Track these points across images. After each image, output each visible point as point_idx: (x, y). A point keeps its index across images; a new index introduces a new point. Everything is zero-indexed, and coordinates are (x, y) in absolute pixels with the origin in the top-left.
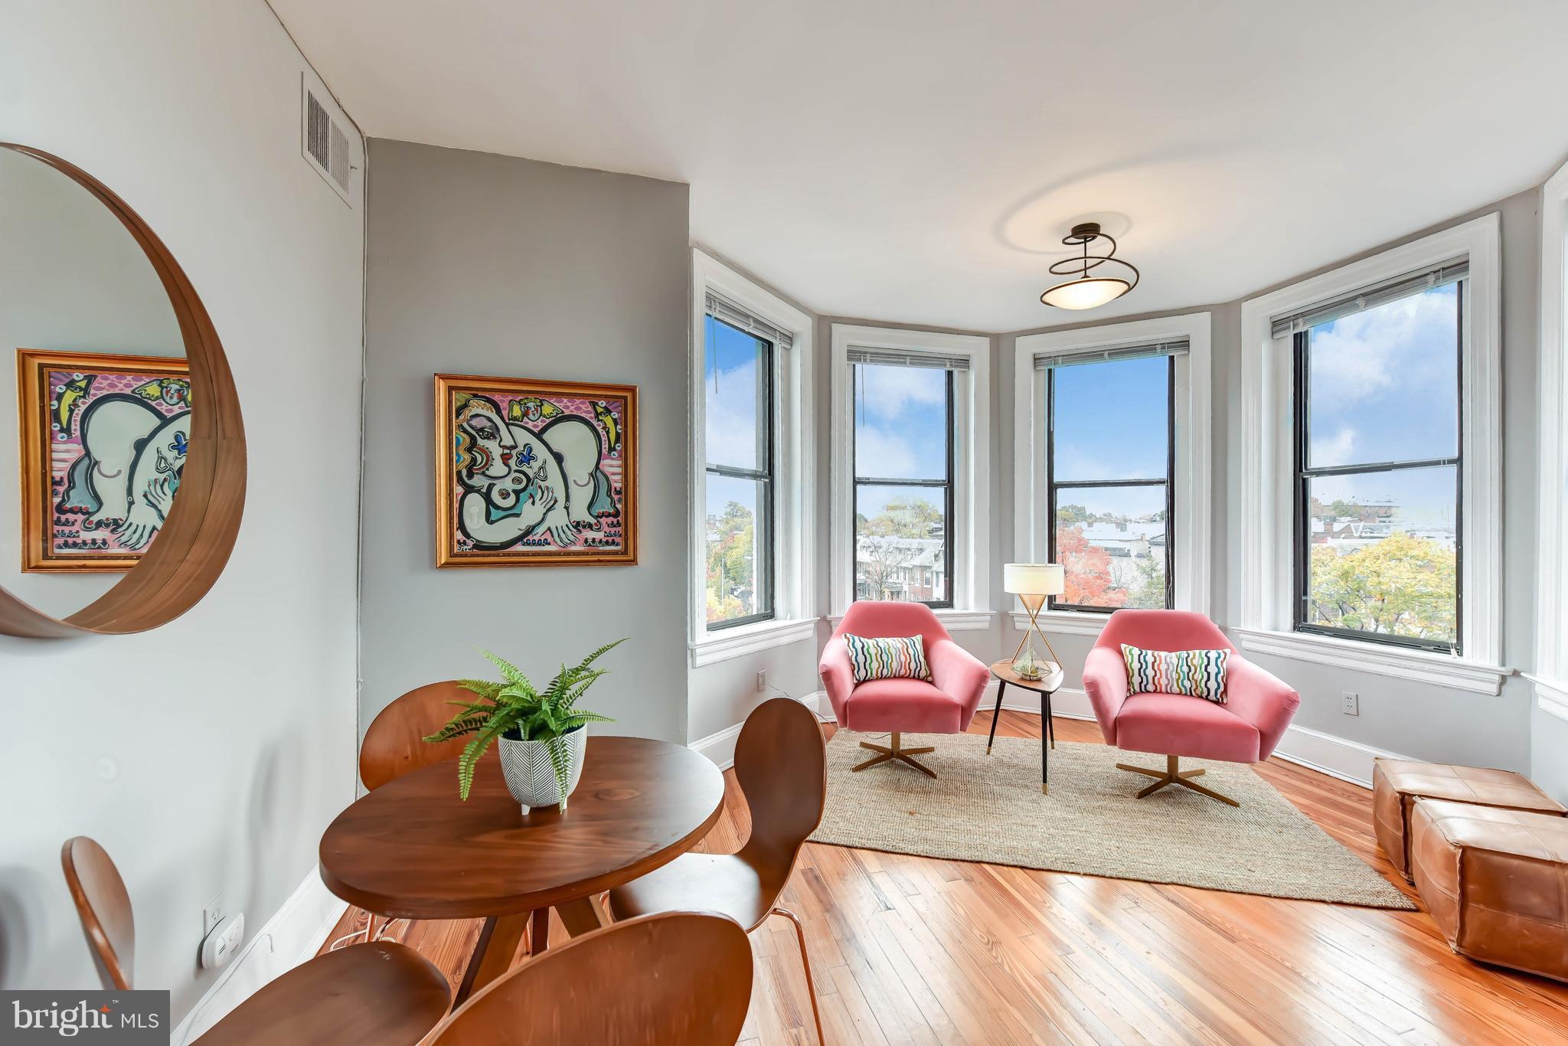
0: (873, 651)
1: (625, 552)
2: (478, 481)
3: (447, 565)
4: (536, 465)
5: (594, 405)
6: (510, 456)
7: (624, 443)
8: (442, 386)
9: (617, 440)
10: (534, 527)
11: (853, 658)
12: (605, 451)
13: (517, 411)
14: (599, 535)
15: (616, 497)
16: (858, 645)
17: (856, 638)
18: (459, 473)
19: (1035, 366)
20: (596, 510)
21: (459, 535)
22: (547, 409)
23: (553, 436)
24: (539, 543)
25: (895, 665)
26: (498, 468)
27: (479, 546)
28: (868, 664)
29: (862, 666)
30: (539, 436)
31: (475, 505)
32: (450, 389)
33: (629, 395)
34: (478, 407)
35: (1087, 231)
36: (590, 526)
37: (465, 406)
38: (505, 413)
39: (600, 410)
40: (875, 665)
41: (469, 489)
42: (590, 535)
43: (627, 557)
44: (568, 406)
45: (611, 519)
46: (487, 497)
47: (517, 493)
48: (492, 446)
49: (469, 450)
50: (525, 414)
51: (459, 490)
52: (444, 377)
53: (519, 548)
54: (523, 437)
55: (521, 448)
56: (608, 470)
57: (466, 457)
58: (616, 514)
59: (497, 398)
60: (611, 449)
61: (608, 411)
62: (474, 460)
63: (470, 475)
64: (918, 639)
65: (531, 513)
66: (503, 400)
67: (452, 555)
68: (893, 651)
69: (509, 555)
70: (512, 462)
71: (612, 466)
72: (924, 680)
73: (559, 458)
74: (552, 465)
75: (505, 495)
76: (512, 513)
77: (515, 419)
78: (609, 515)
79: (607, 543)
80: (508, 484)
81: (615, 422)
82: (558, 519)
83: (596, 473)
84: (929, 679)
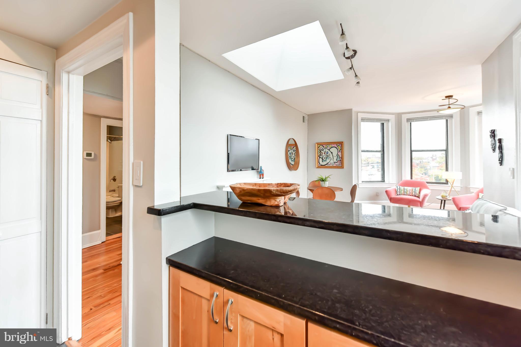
0: (402, 189)
1: (342, 166)
2: (321, 156)
3: (317, 168)
4: (329, 154)
5: (337, 145)
6: (325, 153)
7: (342, 150)
8: (317, 144)
9: (340, 150)
10: (328, 163)
11: (396, 190)
12: (339, 151)
13: (326, 147)
14: (338, 164)
15: (340, 158)
16: (399, 187)
18: (319, 156)
20: (337, 160)
21: (319, 164)
22: (330, 146)
23: (331, 150)
24: (329, 165)
25: (408, 192)
26: (324, 155)
27: (321, 165)
29: (399, 192)
30: (329, 150)
31: (321, 160)
32: (318, 145)
33: (342, 143)
34: (321, 147)
35: (449, 97)
36: (337, 162)
37: (319, 147)
38: (324, 147)
39: (338, 146)
40: (402, 192)
41: (320, 158)
42: (337, 164)
43: (342, 167)
44: (333, 145)
45: (340, 162)
46: (322, 159)
47: (326, 158)
48: (323, 152)
49: (320, 152)
50: (327, 147)
51: (319, 158)
52: (317, 143)
53: (326, 165)
54: (327, 150)
55: (327, 152)
56: (339, 154)
57: (320, 153)
58: (341, 161)
59: (323, 145)
60: (340, 151)
61: (339, 146)
62: (320, 154)
63: (320, 156)
64: (417, 189)
65: (328, 161)
66: (324, 145)
67: (318, 166)
68: (408, 190)
69: (325, 166)
70: (325, 154)
71: (340, 154)
72: (418, 197)
73: (332, 153)
74: (331, 154)
75: (324, 158)
76: (326, 161)
77: (326, 148)
78: (339, 161)
79: (339, 165)
80: (325, 157)
81: (340, 147)
82: (332, 161)
83: (337, 155)
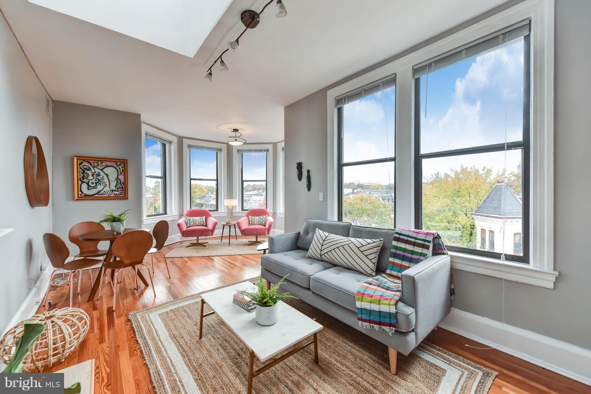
0: (191, 220)
1: (125, 196)
2: (85, 180)
3: (77, 200)
4: (101, 177)
5: (116, 163)
6: (94, 175)
7: (125, 172)
8: (75, 159)
9: (123, 171)
10: (100, 191)
11: (187, 222)
12: (119, 174)
13: (96, 164)
14: (118, 193)
15: (122, 184)
16: (188, 219)
17: (188, 217)
18: (80, 178)
19: (238, 152)
20: (118, 187)
21: (80, 193)
22: (104, 164)
23: (105, 170)
24: (102, 194)
25: (197, 223)
26: (91, 177)
27: (86, 195)
28: (190, 223)
29: (189, 223)
30: (102, 170)
31: (84, 187)
32: (77, 159)
33: (126, 161)
34: (85, 163)
35: (236, 130)
36: (116, 191)
37: (82, 163)
38: (92, 165)
39: (118, 164)
40: (192, 223)
41: (83, 182)
42: (116, 193)
43: (125, 197)
44: (109, 163)
45: (121, 189)
46: (88, 184)
47: (96, 183)
48: (89, 172)
49: (83, 173)
50: (98, 165)
51: (80, 182)
52: (76, 157)
53: (97, 196)
54: (97, 170)
55: (97, 173)
56: (120, 178)
57: (82, 175)
58: (123, 188)
59: (90, 161)
60: (121, 173)
61: (120, 165)
62: (84, 176)
63: (83, 179)
64: (204, 218)
65: (100, 188)
66: (92, 162)
67: (78, 197)
68: (197, 220)
69: (93, 197)
70: (95, 176)
71: (121, 177)
72: (205, 226)
73: (107, 175)
74: (105, 177)
75: (93, 183)
76: (95, 187)
77: (95, 166)
78: (121, 188)
79: (120, 194)
80: (94, 181)
81: (122, 167)
82: (107, 189)
83: (117, 179)
84: (206, 226)
